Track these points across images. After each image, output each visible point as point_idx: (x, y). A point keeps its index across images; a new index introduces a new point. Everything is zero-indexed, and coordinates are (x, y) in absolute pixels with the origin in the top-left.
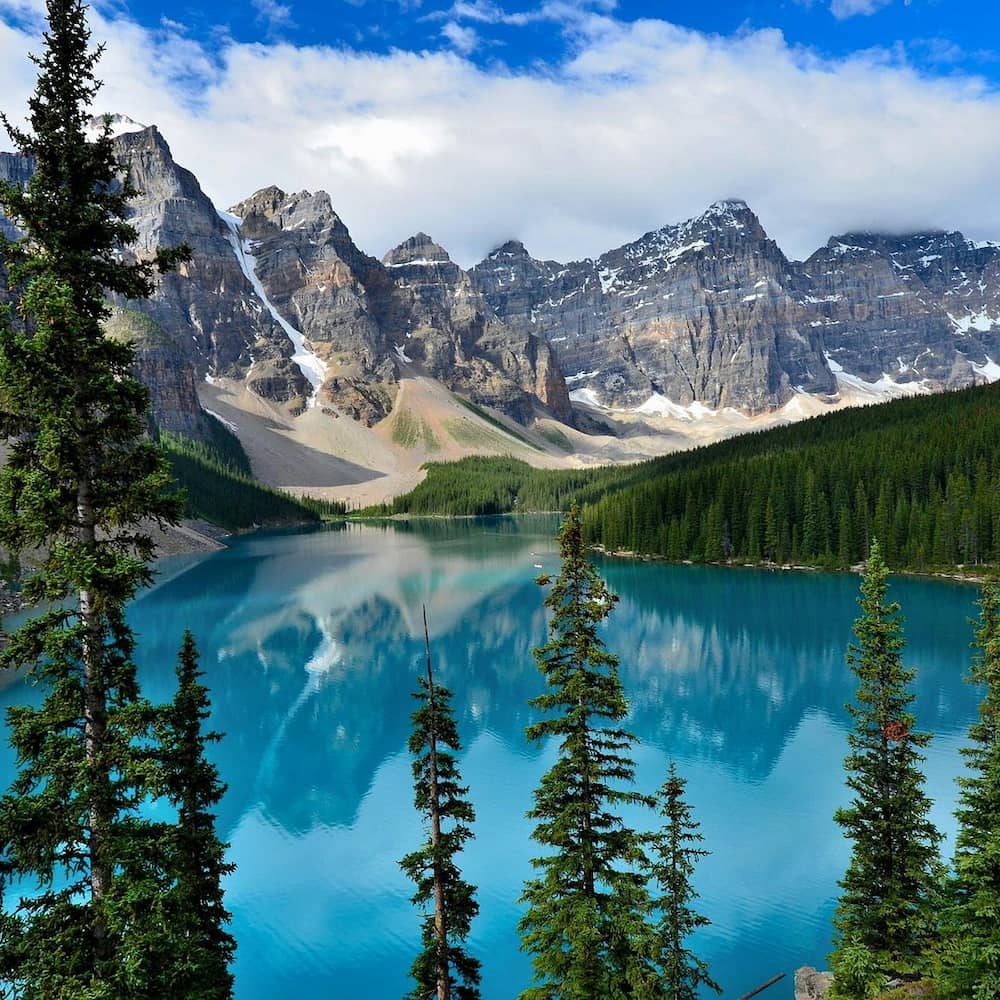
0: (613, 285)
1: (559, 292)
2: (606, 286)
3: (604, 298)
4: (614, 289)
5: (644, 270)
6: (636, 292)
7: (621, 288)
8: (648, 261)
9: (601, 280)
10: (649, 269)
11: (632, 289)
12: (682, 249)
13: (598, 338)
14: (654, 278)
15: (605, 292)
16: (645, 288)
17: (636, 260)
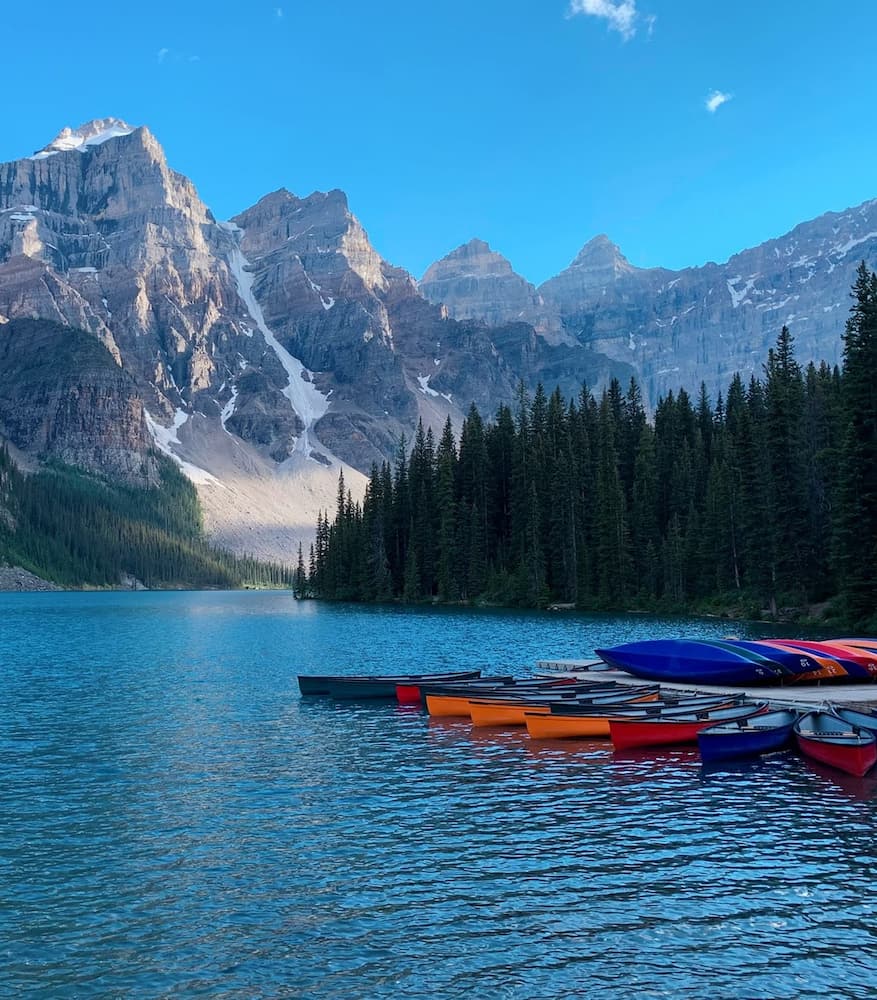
0: (749, 296)
1: (670, 308)
2: (737, 297)
3: (734, 313)
4: (749, 301)
5: (793, 274)
6: (782, 304)
7: (759, 299)
8: (802, 261)
9: (731, 290)
10: (803, 271)
11: (777, 301)
12: (853, 243)
13: (726, 369)
14: (810, 283)
15: (736, 305)
16: (797, 297)
17: (784, 261)
